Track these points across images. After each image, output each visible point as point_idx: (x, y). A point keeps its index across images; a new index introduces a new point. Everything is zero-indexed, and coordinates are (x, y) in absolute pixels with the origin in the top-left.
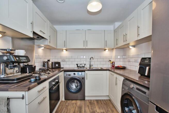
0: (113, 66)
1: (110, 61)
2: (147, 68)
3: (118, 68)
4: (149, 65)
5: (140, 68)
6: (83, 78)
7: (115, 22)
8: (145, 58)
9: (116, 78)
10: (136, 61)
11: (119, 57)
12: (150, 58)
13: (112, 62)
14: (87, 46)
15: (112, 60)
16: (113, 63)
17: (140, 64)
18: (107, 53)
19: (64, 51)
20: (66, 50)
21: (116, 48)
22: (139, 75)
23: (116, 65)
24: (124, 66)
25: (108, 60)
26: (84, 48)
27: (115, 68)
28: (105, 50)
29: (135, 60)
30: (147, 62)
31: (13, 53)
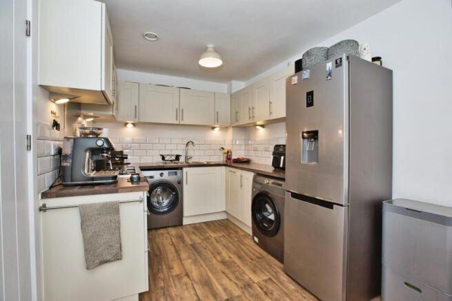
0: (229, 158)
1: (223, 149)
2: (282, 158)
3: (238, 161)
4: (284, 155)
5: (274, 158)
6: (180, 182)
7: (231, 80)
8: (280, 146)
9: (241, 176)
10: (266, 150)
11: (238, 142)
12: (284, 146)
13: (226, 151)
14: (182, 119)
15: (227, 148)
16: (228, 154)
17: (274, 154)
18: (216, 133)
19: (130, 126)
20: (134, 124)
21: (233, 127)
22: (273, 168)
23: (234, 157)
24: (247, 157)
25: (219, 147)
26: (178, 123)
27: (233, 163)
28: (213, 128)
29: (265, 148)
30: (281, 150)
31: (99, 134)
